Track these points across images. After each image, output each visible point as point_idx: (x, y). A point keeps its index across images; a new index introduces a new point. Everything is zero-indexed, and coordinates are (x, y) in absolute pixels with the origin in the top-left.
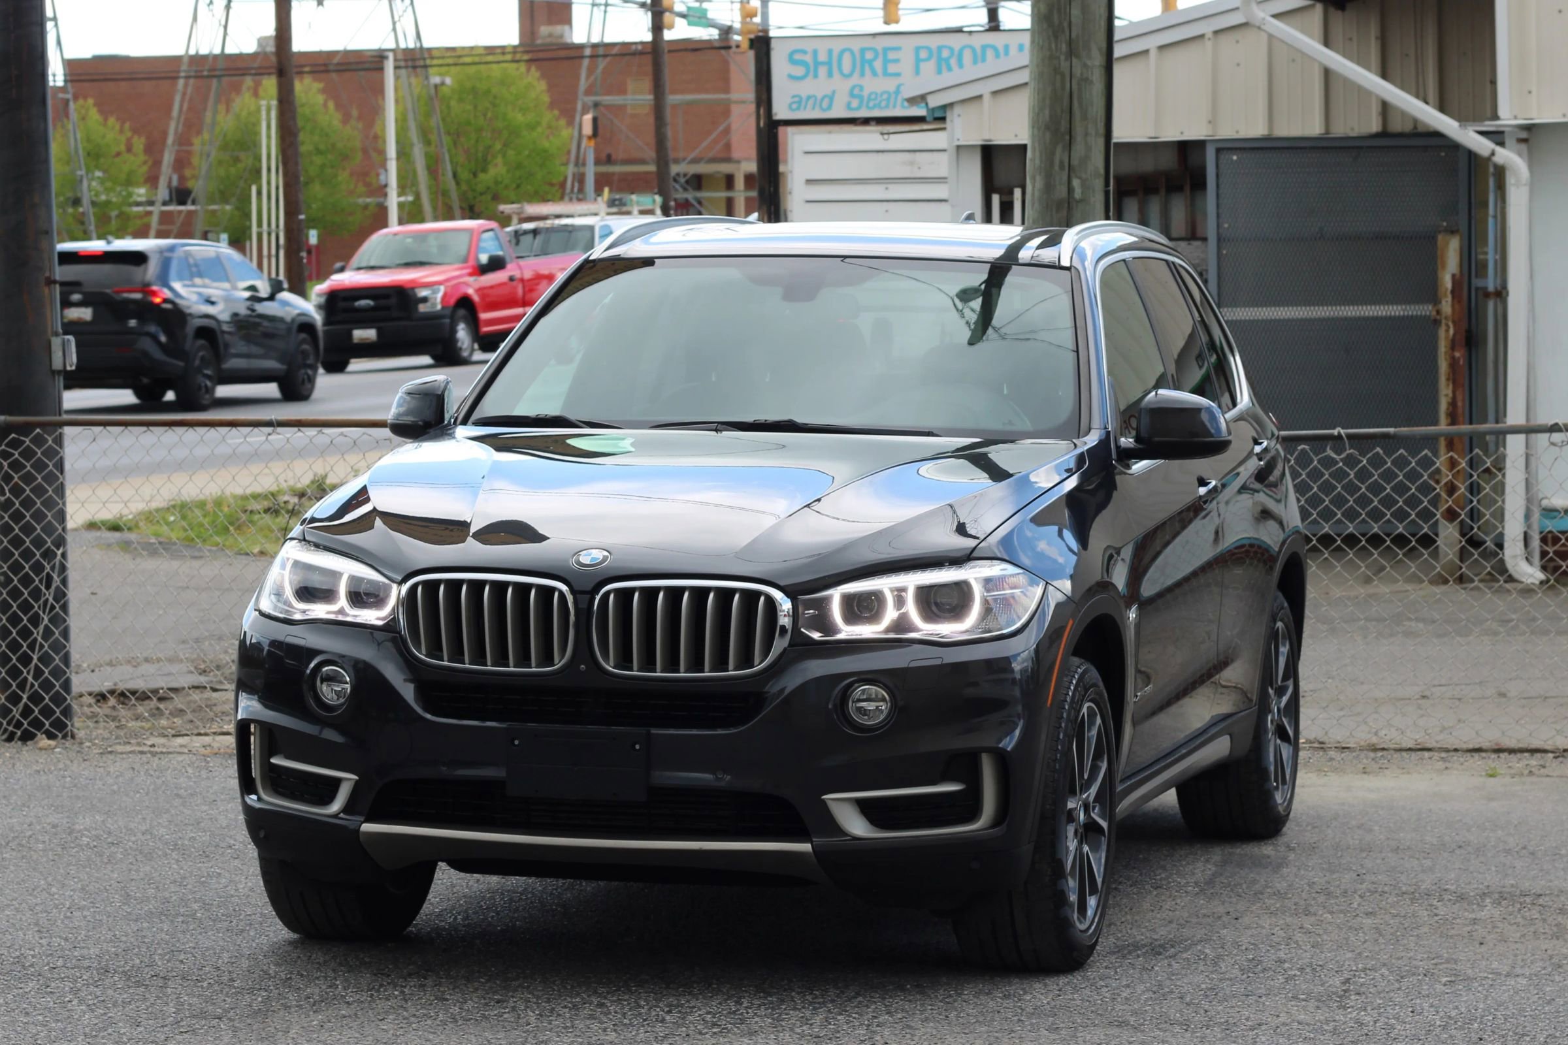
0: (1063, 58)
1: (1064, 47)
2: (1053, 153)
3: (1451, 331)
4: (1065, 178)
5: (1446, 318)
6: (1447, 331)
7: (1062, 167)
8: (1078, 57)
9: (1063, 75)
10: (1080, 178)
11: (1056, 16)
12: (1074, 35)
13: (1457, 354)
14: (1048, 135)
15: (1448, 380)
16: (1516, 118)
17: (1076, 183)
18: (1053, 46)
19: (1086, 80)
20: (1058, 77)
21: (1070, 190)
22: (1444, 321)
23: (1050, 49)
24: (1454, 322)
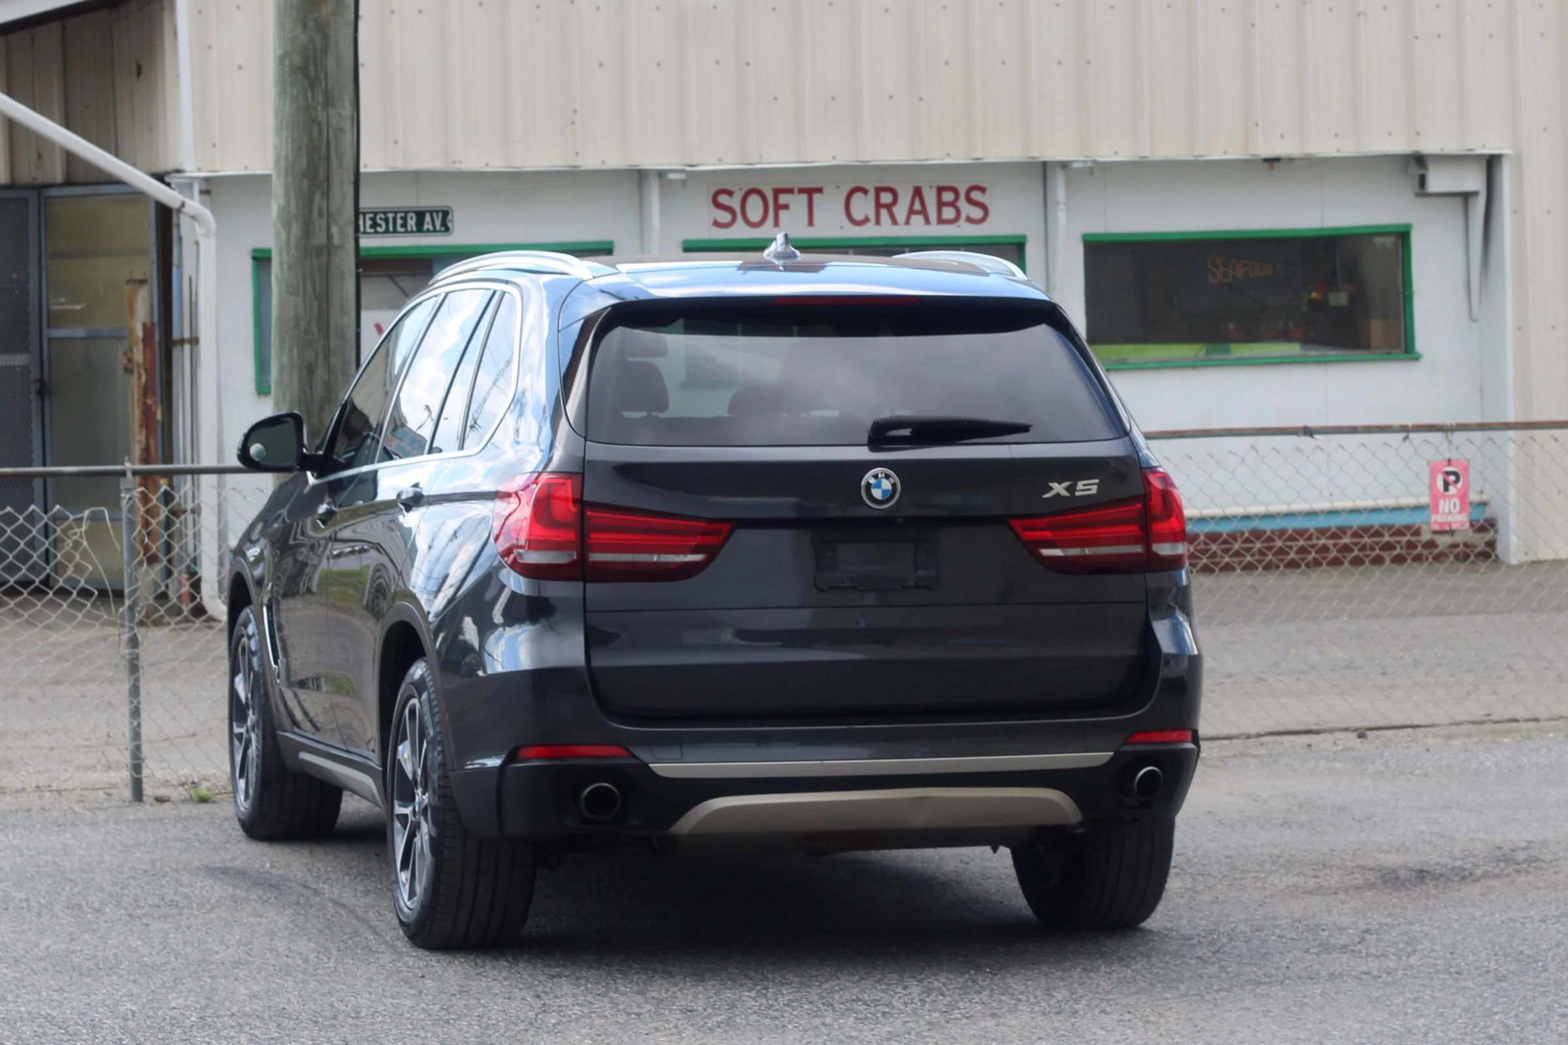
0: (320, 108)
1: (321, 98)
2: (311, 200)
3: (143, 379)
4: (324, 225)
5: (138, 366)
6: (139, 378)
7: (320, 214)
8: (334, 106)
9: (320, 125)
10: (337, 224)
11: (312, 68)
12: (330, 86)
13: (149, 401)
14: (305, 184)
15: (141, 426)
16: (199, 170)
17: (334, 230)
18: (310, 96)
19: (341, 130)
20: (315, 127)
21: (329, 236)
22: (135, 370)
23: (306, 99)
24: (146, 370)
